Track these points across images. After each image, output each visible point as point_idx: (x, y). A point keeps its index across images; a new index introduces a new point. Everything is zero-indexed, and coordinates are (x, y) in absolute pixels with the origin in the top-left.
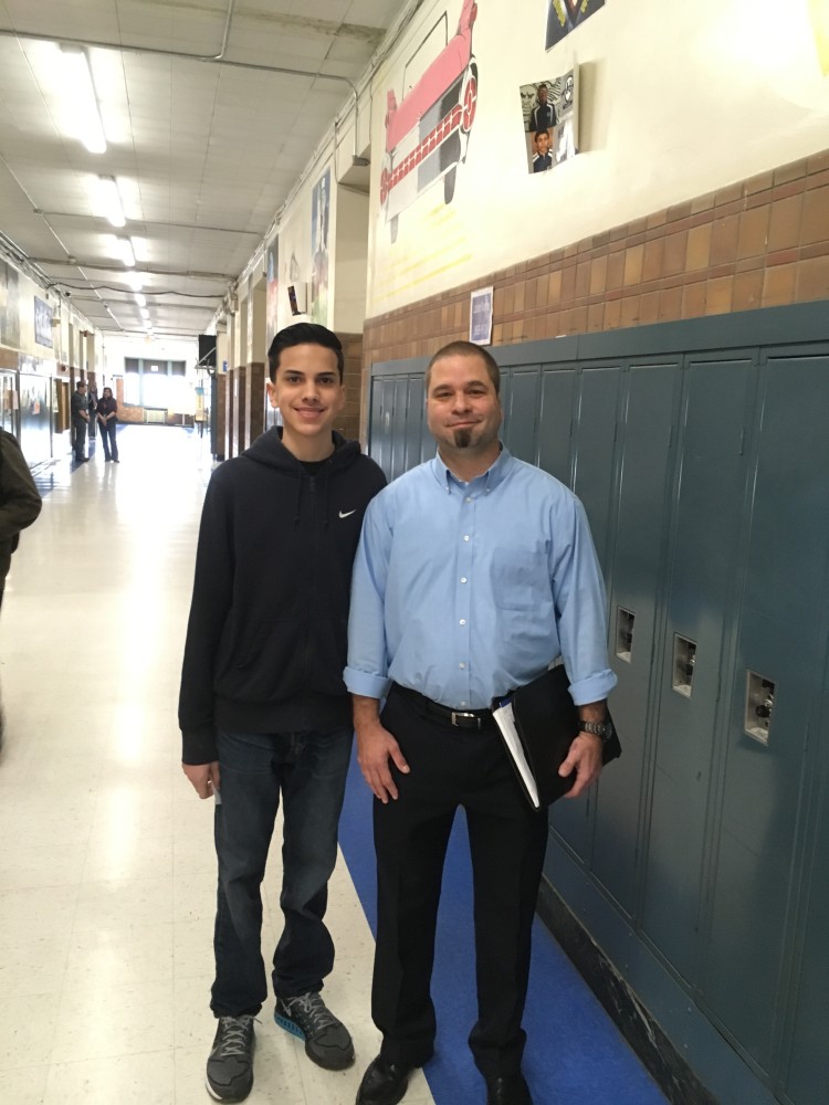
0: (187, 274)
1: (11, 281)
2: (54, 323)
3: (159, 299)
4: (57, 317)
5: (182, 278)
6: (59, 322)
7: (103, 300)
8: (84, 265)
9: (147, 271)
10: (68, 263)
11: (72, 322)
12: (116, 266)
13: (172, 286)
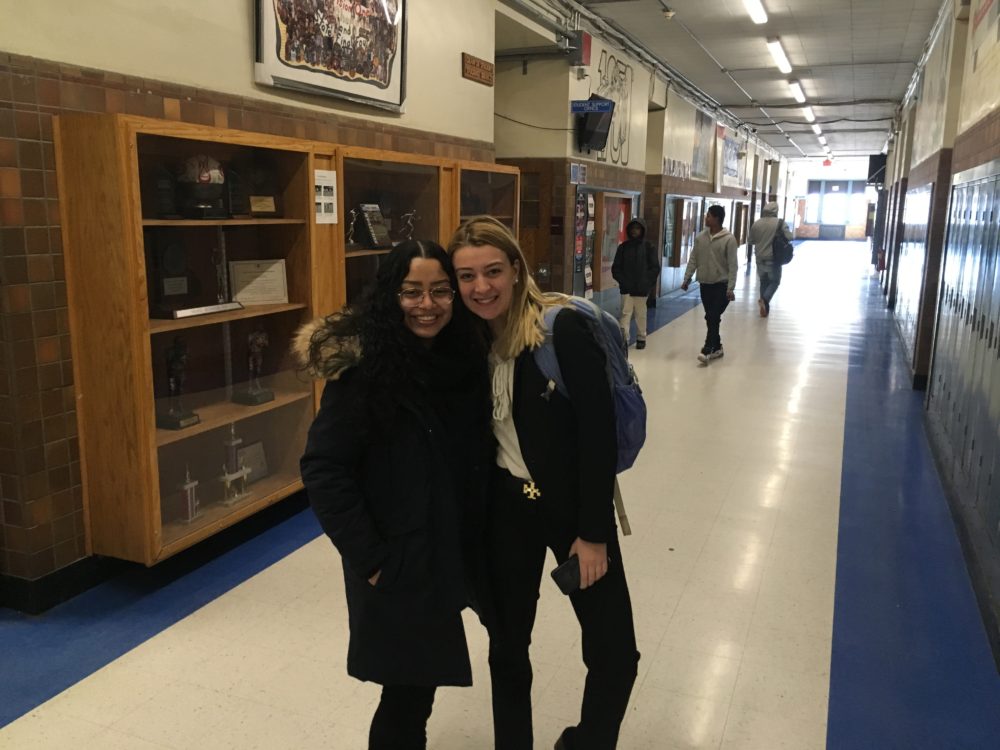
0: (855, 103)
1: (705, 126)
2: (740, 156)
3: (834, 126)
4: (745, 151)
5: (851, 107)
6: (744, 154)
7: (785, 132)
8: (765, 106)
9: (818, 104)
10: (751, 106)
11: (757, 153)
12: (792, 104)
13: (843, 115)
